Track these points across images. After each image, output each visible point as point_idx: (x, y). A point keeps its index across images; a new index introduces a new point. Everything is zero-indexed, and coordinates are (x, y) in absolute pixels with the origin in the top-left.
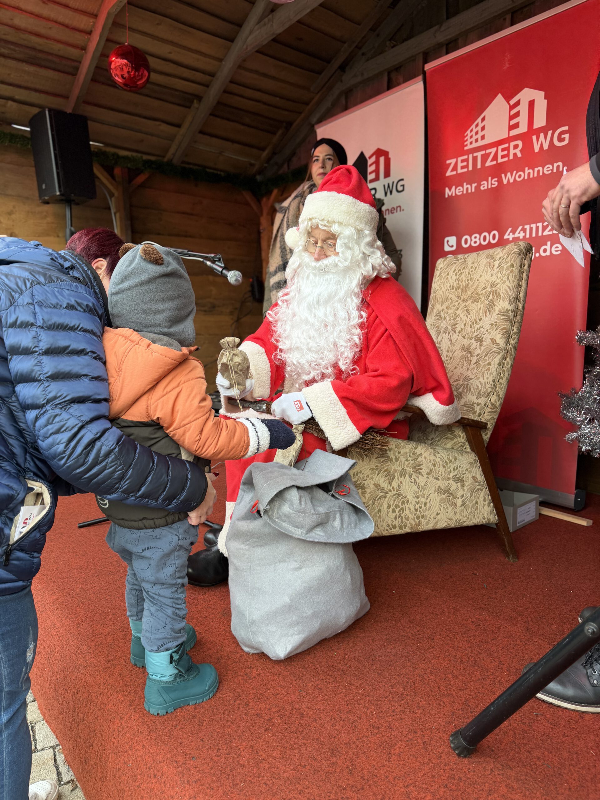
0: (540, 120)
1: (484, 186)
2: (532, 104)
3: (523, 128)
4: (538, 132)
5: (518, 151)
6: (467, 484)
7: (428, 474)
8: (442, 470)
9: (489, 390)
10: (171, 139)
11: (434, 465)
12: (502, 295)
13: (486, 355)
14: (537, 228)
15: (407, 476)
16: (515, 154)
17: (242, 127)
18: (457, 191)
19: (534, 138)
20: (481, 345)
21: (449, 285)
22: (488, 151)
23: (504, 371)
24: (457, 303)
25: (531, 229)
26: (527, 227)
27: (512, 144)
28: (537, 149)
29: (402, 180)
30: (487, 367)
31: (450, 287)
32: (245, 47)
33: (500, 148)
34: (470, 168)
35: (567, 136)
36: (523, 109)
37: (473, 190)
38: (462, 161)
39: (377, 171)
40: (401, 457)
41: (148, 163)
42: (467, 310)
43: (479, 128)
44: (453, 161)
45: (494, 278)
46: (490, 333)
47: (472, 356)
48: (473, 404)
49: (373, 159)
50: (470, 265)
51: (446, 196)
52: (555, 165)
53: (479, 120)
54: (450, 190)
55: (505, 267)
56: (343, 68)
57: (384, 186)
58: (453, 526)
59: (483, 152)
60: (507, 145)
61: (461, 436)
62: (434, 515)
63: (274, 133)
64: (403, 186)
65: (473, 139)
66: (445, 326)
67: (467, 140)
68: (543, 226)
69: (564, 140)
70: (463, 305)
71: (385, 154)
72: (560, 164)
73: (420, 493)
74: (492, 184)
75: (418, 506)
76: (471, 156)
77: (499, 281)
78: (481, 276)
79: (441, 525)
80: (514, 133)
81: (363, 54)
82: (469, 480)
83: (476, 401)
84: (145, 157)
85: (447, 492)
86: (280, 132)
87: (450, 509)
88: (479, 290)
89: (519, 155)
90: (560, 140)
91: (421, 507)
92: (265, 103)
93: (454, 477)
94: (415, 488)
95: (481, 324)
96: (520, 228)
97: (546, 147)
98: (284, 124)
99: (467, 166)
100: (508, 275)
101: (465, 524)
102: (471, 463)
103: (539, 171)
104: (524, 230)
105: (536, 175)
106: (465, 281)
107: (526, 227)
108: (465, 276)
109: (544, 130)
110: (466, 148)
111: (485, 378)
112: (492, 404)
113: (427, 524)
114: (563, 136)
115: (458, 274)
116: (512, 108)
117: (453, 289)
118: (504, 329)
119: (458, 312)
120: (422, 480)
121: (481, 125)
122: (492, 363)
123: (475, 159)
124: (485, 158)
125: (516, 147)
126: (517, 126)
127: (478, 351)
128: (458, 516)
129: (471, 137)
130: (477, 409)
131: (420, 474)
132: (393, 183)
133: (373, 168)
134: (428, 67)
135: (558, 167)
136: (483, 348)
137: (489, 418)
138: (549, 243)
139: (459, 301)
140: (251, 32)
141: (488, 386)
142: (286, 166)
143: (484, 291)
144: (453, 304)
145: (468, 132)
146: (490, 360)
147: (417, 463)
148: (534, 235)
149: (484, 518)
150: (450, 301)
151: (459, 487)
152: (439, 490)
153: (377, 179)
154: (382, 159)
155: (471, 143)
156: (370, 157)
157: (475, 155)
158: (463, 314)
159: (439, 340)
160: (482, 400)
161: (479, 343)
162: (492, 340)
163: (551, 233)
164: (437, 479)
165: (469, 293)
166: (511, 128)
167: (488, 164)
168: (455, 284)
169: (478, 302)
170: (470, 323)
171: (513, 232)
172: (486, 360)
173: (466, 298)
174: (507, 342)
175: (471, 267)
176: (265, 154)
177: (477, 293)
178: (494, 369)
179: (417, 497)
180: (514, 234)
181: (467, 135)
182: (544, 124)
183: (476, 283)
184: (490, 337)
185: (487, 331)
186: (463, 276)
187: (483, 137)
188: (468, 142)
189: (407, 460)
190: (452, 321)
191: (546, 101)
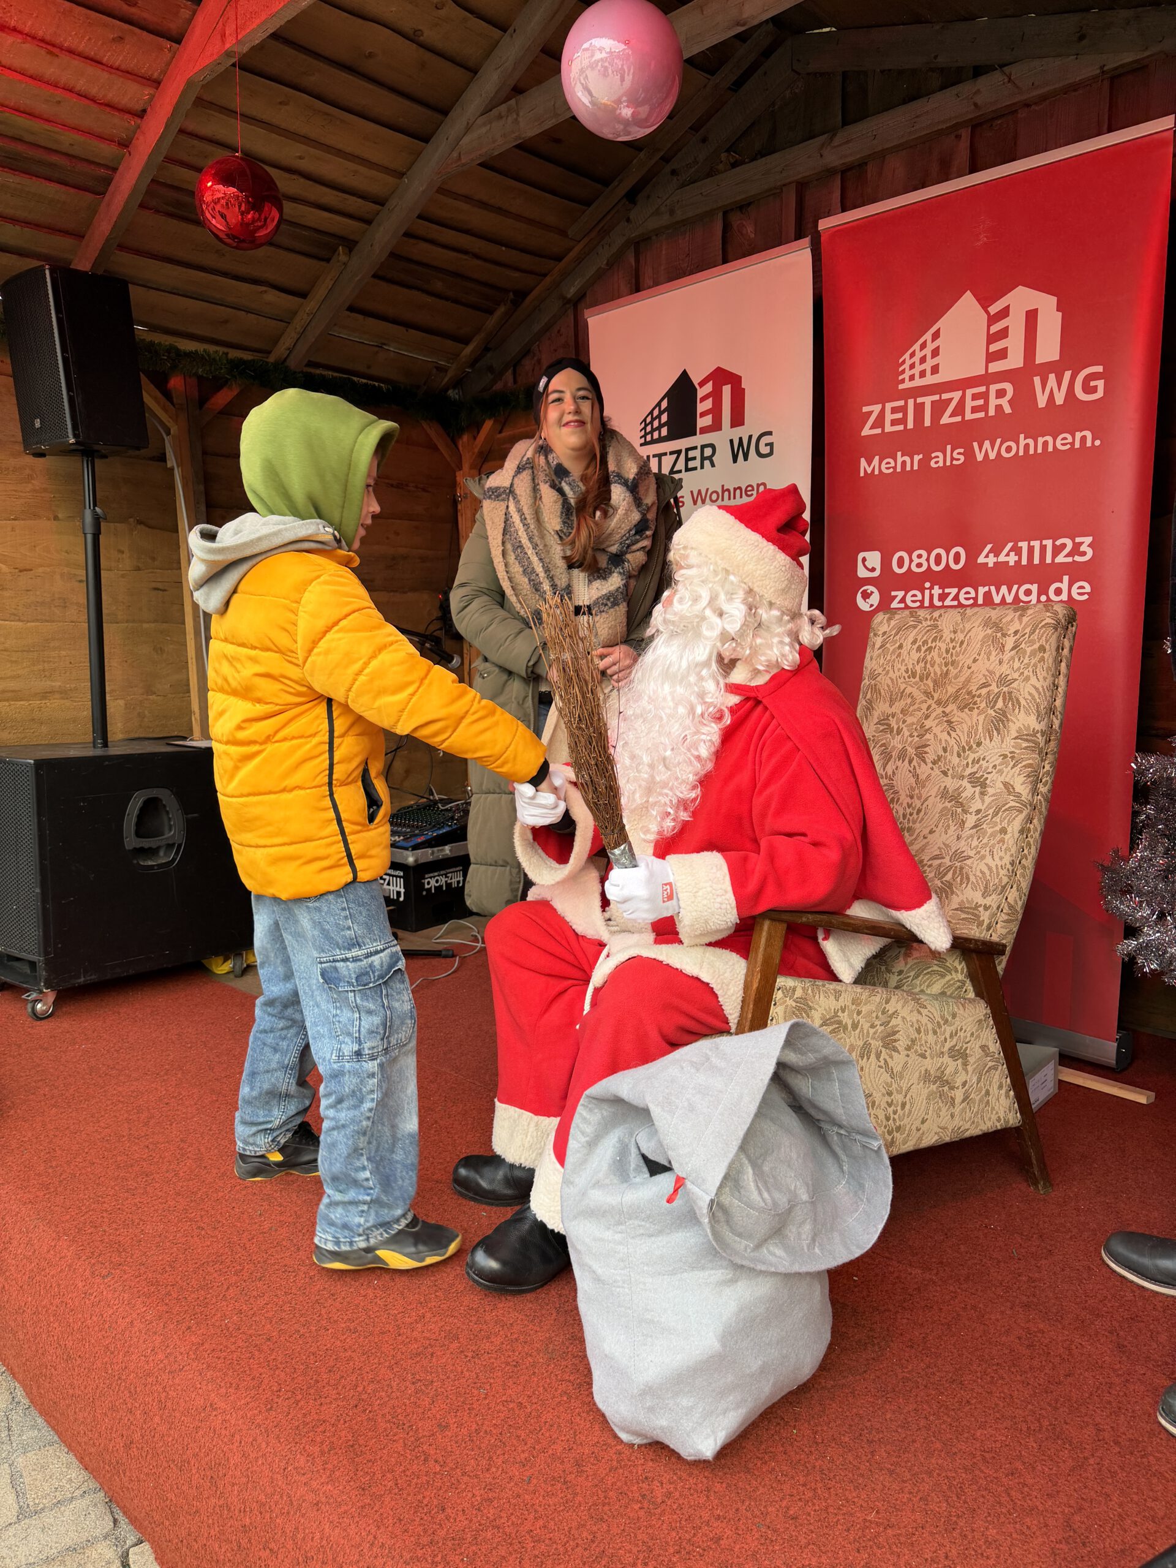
0: (1048, 349)
1: (938, 460)
2: (1032, 317)
3: (1015, 360)
4: (1045, 370)
5: (1004, 402)
6: (971, 1060)
7: (908, 1048)
8: (931, 1038)
9: (1005, 880)
10: (286, 319)
11: (918, 1031)
12: (1023, 702)
13: (996, 814)
14: (1043, 549)
15: (873, 1056)
16: (999, 408)
17: (430, 299)
18: (883, 466)
19: (1037, 380)
20: (982, 794)
21: (903, 668)
22: (945, 396)
23: (1029, 844)
24: (924, 706)
25: (1031, 550)
26: (1024, 545)
27: (994, 388)
28: (1042, 401)
29: (770, 433)
30: (999, 837)
31: (907, 671)
32: (455, 154)
33: (969, 392)
34: (910, 425)
35: (1100, 384)
36: (1016, 324)
37: (916, 467)
38: (894, 410)
39: (716, 411)
40: (862, 1021)
41: (238, 366)
42: (949, 722)
43: (928, 351)
44: (876, 409)
45: (1004, 669)
46: (1001, 772)
47: (965, 812)
48: (977, 906)
49: (708, 388)
50: (947, 635)
51: (862, 474)
52: (1078, 435)
53: (928, 336)
54: (869, 464)
55: (1029, 650)
56: (632, 196)
57: (731, 441)
58: (947, 1139)
59: (936, 397)
60: (983, 389)
61: (958, 969)
62: (918, 1123)
63: (490, 312)
64: (771, 445)
65: (916, 371)
66: (900, 747)
67: (903, 371)
68: (1054, 545)
69: (1094, 390)
70: (939, 710)
71: (735, 381)
72: (1088, 434)
73: (894, 1086)
74: (952, 459)
75: (890, 1110)
76: (911, 402)
77: (1016, 675)
78: (975, 661)
79: (929, 1140)
80: (996, 367)
81: (674, 172)
82: (975, 1053)
83: (982, 901)
84: (234, 354)
85: (941, 1080)
86: (502, 309)
87: (944, 1110)
88: (973, 688)
89: (1008, 409)
90: (1088, 389)
91: (895, 1112)
92: (476, 256)
93: (952, 1049)
94: (886, 1077)
95: (981, 752)
96: (1010, 545)
97: (1060, 399)
98: (511, 295)
99: (903, 421)
100: (1035, 665)
101: (967, 1134)
102: (980, 1021)
103: (1045, 443)
104: (1018, 551)
105: (1040, 450)
106: (940, 666)
107: (1020, 544)
108: (940, 656)
109: (1056, 368)
110: (901, 387)
111: (996, 857)
112: (1011, 907)
113: (905, 1142)
114: (1093, 383)
115: (923, 649)
116: (992, 319)
117: (914, 677)
118: (1030, 766)
119: (928, 723)
120: (897, 1061)
121: (931, 346)
122: (1009, 830)
123: (919, 409)
124: (939, 408)
125: (1001, 394)
126: (1002, 354)
127: (976, 805)
128: (957, 1122)
129: (912, 366)
130: (985, 916)
131: (895, 1050)
132: (750, 437)
133: (708, 404)
134: (824, 224)
135: (1083, 439)
136: (988, 800)
137: (1004, 931)
138: (1066, 578)
139: (930, 702)
140: (468, 129)
141: (1002, 872)
142: (509, 376)
143: (984, 691)
144: (916, 706)
145: (907, 356)
146: (1004, 824)
147: (889, 1030)
148: (1036, 561)
149: (999, 1120)
150: (909, 700)
151: (960, 1068)
152: (926, 1077)
153: (716, 426)
154: (727, 390)
155: (912, 378)
156: (702, 384)
157: (919, 400)
158: (939, 728)
159: (890, 772)
160: (992, 900)
161: (978, 789)
162: (1006, 785)
163: (1070, 559)
164: (923, 1056)
165: (951, 690)
166: (991, 357)
167: (946, 419)
168: (918, 668)
169: (971, 710)
170: (956, 748)
171: (996, 552)
172: (996, 824)
173: (945, 698)
174: (1035, 791)
175: (952, 640)
176: (468, 350)
177: (969, 693)
178: (1011, 842)
179: (890, 1094)
180: (997, 555)
181: (904, 362)
182: (1056, 357)
183: (966, 673)
184: (1001, 779)
185: (995, 767)
186: (935, 653)
187: (935, 370)
188: (906, 376)
189: (873, 1026)
190: (917, 739)
191: (1060, 314)
